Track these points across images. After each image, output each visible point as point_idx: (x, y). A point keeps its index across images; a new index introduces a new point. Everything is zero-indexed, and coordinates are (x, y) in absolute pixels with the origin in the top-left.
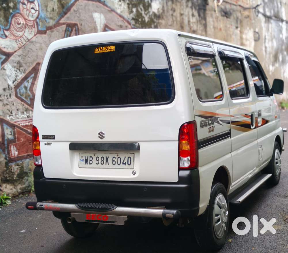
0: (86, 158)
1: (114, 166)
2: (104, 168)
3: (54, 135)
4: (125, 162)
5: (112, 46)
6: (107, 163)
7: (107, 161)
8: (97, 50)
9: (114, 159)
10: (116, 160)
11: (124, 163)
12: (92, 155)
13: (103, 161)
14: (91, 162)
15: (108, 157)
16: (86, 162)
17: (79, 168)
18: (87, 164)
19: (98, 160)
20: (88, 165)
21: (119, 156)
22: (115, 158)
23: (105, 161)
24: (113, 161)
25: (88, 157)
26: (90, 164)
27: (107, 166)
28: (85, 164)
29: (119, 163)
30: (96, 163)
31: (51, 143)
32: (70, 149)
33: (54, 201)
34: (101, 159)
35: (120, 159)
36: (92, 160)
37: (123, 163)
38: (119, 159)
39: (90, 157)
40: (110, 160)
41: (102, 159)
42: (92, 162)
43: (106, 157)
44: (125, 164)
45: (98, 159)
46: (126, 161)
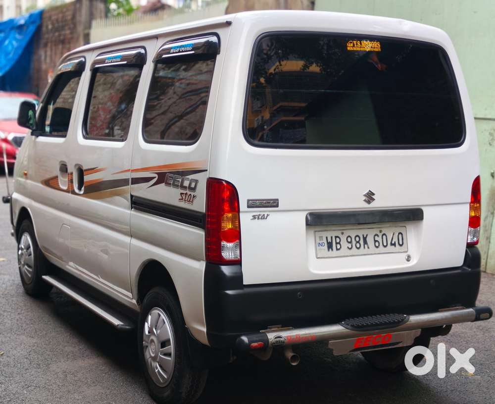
0: (329, 240)
1: (377, 250)
2: (362, 255)
4: (395, 242)
5: (375, 43)
6: (366, 246)
7: (365, 242)
8: (352, 45)
9: (377, 238)
10: (379, 239)
11: (393, 242)
12: (338, 233)
13: (358, 242)
14: (339, 247)
15: (367, 235)
16: (330, 246)
17: (318, 258)
18: (332, 250)
19: (351, 242)
20: (334, 252)
21: (383, 233)
22: (378, 236)
23: (362, 242)
24: (375, 241)
25: (332, 237)
26: (337, 249)
27: (366, 251)
28: (329, 250)
29: (385, 244)
30: (348, 247)
31: (268, 215)
32: (308, 224)
33: (282, 327)
34: (355, 240)
35: (386, 236)
36: (339, 243)
37: (392, 244)
38: (384, 237)
39: (336, 237)
40: (370, 240)
41: (357, 239)
42: (341, 247)
43: (363, 236)
44: (394, 245)
45: (349, 240)
46: (395, 240)
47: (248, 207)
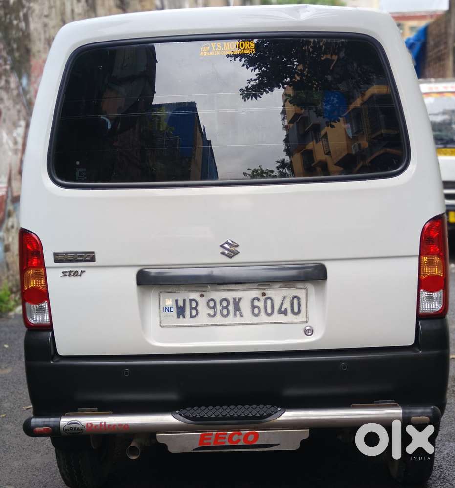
0: (181, 304)
1: (256, 320)
2: (230, 325)
3: (94, 253)
4: (286, 309)
5: (246, 42)
6: (238, 313)
7: (237, 308)
8: (208, 49)
9: (256, 303)
10: (261, 305)
11: (283, 310)
12: (195, 295)
13: (226, 308)
14: (194, 312)
15: (240, 299)
16: (181, 311)
17: (162, 327)
18: (184, 317)
19: (214, 307)
20: (187, 321)
21: (267, 296)
22: (259, 300)
23: (231, 307)
24: (253, 307)
25: (184, 301)
26: (191, 316)
27: (238, 320)
28: (178, 317)
29: (269, 311)
30: (209, 315)
31: (82, 272)
32: (139, 283)
33: (99, 410)
34: (221, 304)
35: (272, 301)
36: (196, 308)
37: (280, 312)
38: (269, 302)
39: (191, 301)
40: (245, 306)
41: (225, 304)
42: (197, 313)
43: (234, 299)
44: (285, 312)
45: (211, 304)
46: (287, 305)
47: (56, 261)
